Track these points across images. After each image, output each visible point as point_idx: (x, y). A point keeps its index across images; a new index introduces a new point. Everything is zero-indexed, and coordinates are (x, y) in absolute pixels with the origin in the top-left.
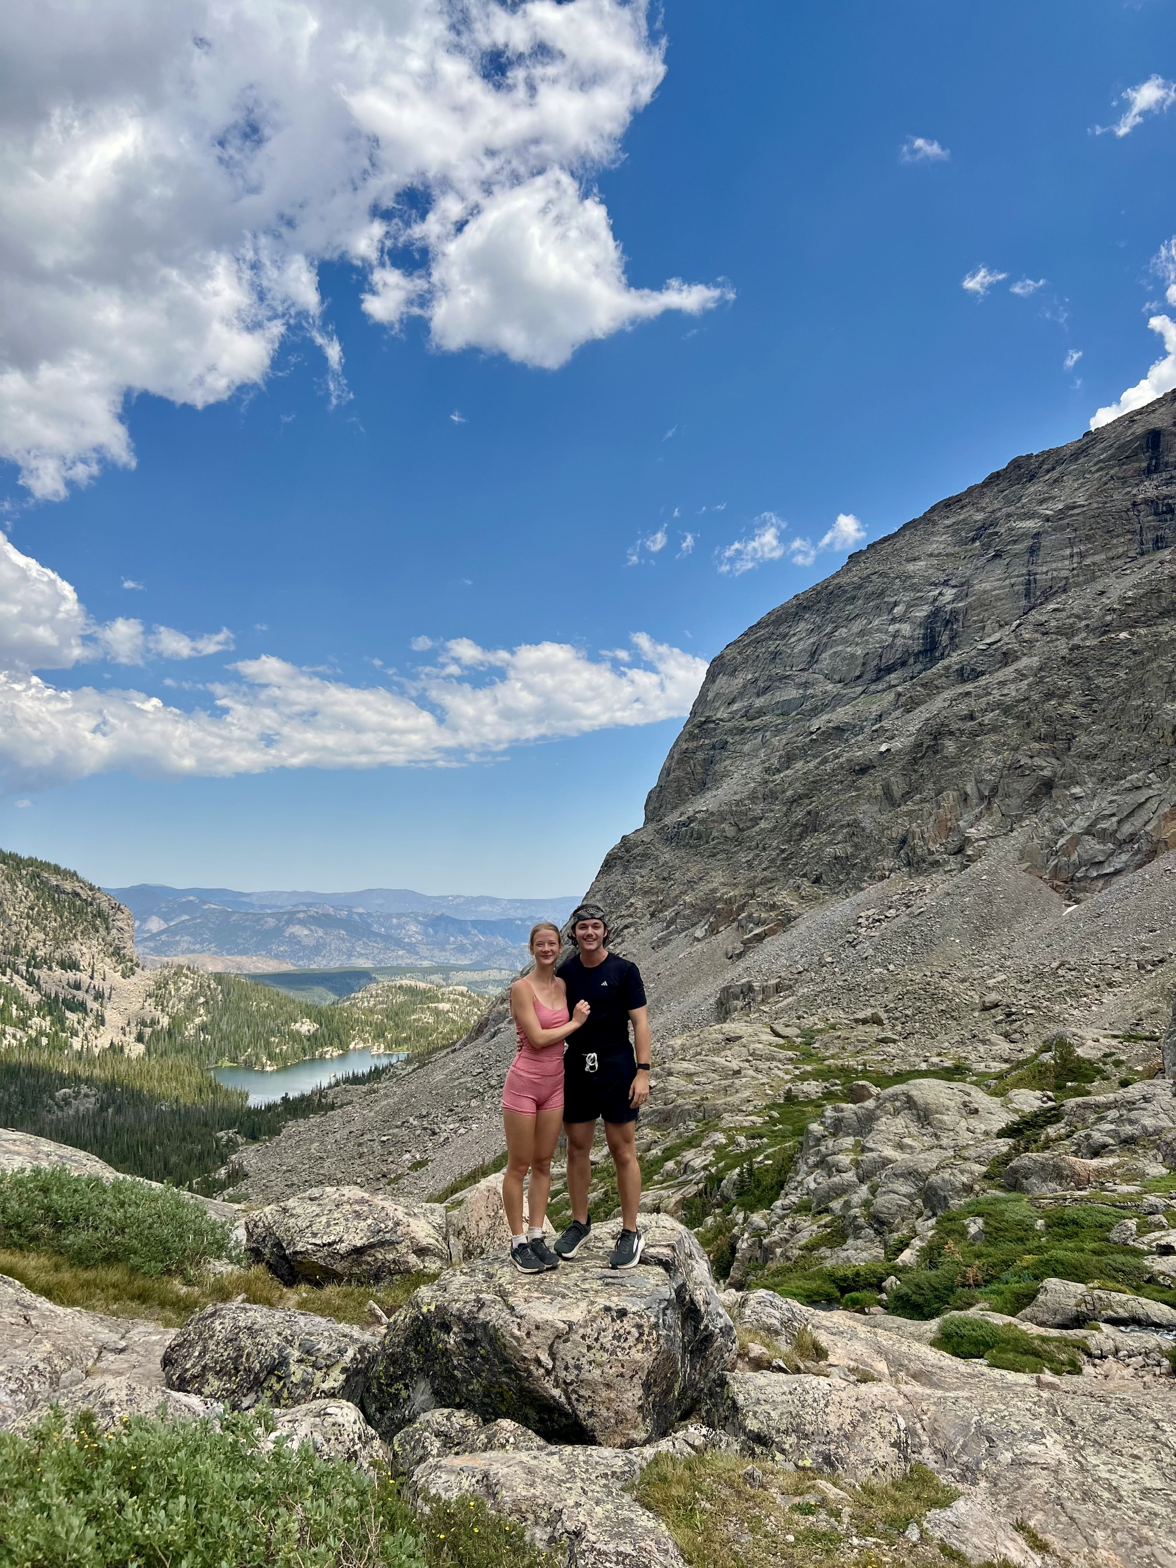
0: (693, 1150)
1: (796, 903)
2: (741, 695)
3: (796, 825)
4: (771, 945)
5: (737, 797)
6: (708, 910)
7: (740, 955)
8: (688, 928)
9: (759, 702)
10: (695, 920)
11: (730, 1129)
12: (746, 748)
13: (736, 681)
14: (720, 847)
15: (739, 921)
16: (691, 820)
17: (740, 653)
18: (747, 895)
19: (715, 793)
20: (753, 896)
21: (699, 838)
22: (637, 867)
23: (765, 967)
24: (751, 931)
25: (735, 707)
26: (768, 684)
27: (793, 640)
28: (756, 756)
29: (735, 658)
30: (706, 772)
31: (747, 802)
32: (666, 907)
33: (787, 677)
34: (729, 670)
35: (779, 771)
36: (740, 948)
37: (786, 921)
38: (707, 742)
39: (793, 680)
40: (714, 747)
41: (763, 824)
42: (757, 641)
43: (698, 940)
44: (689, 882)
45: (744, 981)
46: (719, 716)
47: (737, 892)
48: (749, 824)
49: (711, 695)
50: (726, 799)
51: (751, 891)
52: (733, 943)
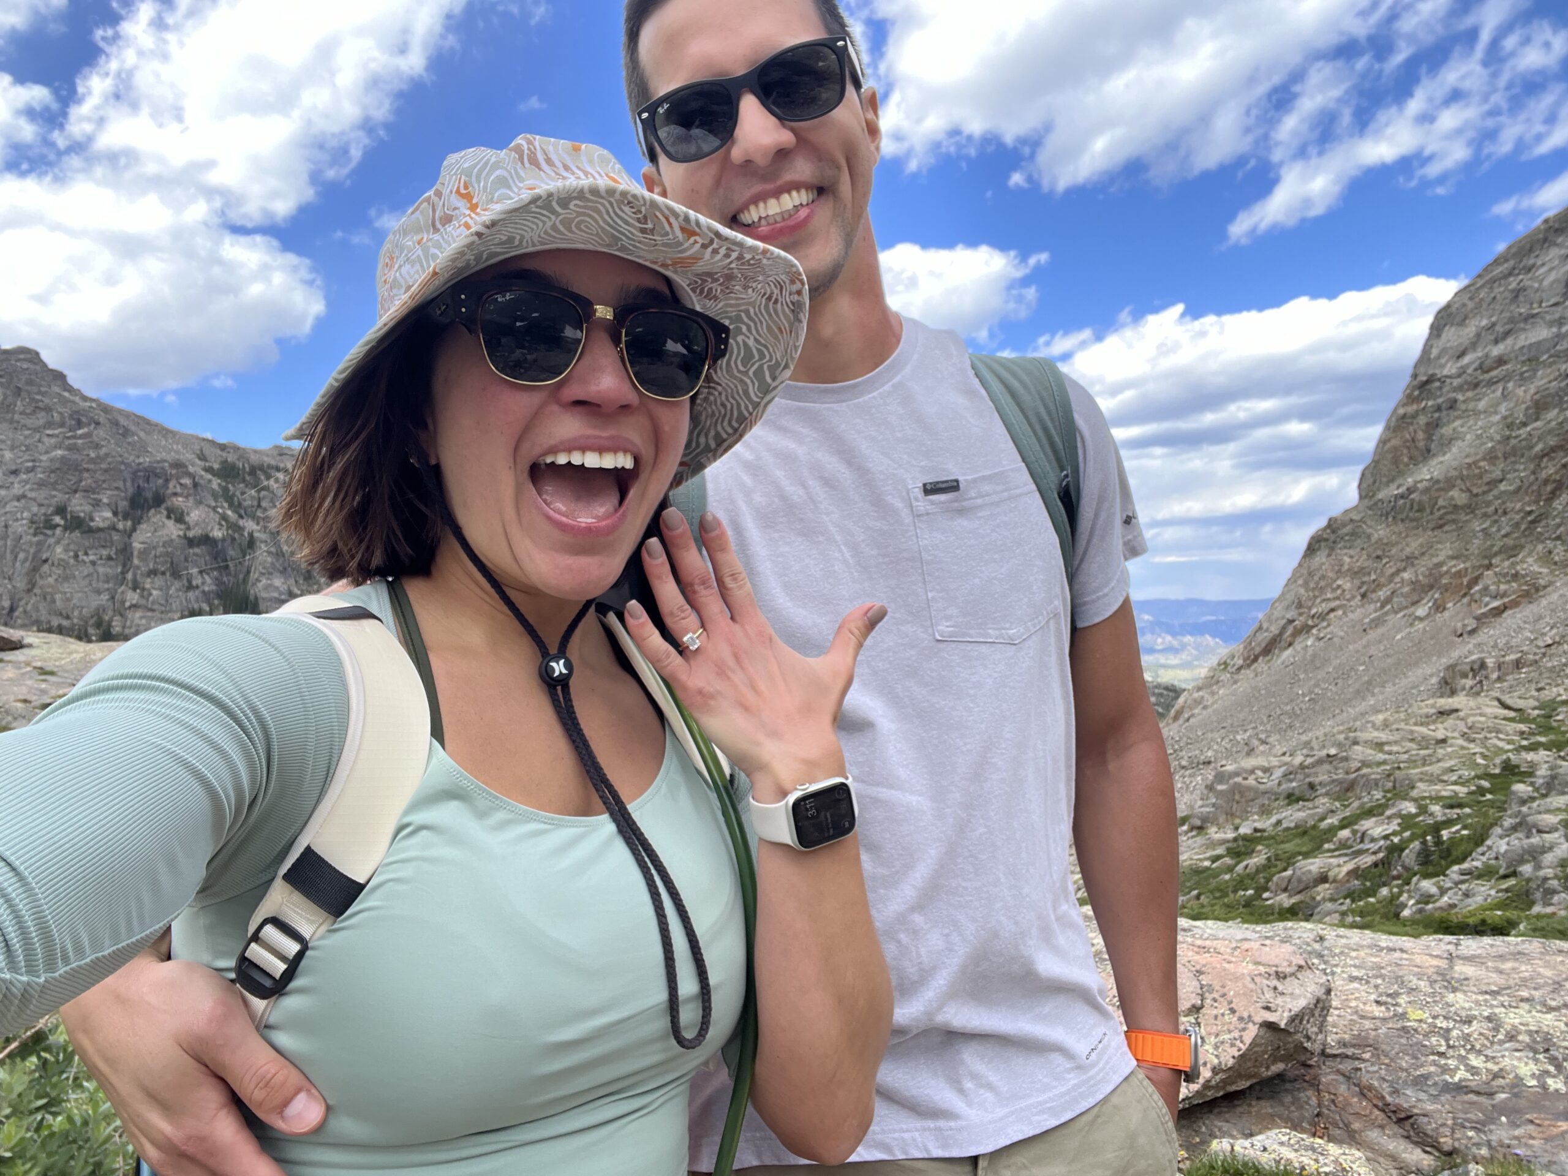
0: (1374, 819)
1: (1545, 571)
2: (1473, 345)
3: (1546, 482)
4: (1511, 619)
5: (1468, 460)
6: (1431, 587)
7: (1472, 632)
8: (1407, 607)
9: (1497, 351)
10: (1416, 598)
11: (1424, 798)
12: (1482, 405)
13: (1467, 331)
14: (1449, 517)
15: (1472, 595)
16: (1410, 491)
17: (1471, 299)
18: (1481, 566)
19: (1441, 459)
20: (1489, 567)
21: (1420, 510)
22: (1345, 547)
23: (1501, 642)
24: (1486, 605)
25: (1466, 360)
26: (1508, 327)
27: (1542, 271)
28: (1496, 413)
29: (1464, 305)
30: (1429, 438)
31: (1482, 464)
32: (1380, 586)
33: (1534, 316)
34: (1458, 319)
35: (1524, 424)
36: (1472, 624)
37: (1532, 592)
38: (1430, 403)
39: (1543, 318)
40: (1439, 409)
41: (1503, 487)
42: (1493, 281)
43: (1421, 619)
44: (1408, 558)
45: (1474, 657)
46: (1445, 372)
47: (1468, 564)
48: (1485, 488)
49: (1435, 352)
50: (1455, 464)
51: (1486, 562)
52: (1463, 619)
